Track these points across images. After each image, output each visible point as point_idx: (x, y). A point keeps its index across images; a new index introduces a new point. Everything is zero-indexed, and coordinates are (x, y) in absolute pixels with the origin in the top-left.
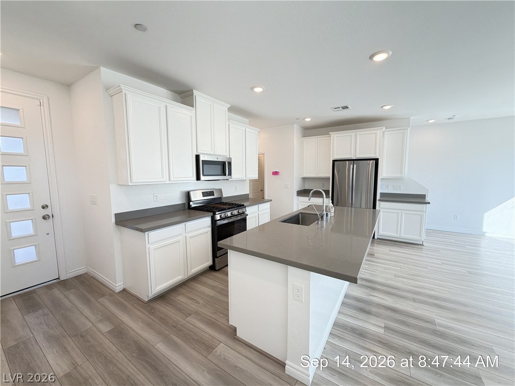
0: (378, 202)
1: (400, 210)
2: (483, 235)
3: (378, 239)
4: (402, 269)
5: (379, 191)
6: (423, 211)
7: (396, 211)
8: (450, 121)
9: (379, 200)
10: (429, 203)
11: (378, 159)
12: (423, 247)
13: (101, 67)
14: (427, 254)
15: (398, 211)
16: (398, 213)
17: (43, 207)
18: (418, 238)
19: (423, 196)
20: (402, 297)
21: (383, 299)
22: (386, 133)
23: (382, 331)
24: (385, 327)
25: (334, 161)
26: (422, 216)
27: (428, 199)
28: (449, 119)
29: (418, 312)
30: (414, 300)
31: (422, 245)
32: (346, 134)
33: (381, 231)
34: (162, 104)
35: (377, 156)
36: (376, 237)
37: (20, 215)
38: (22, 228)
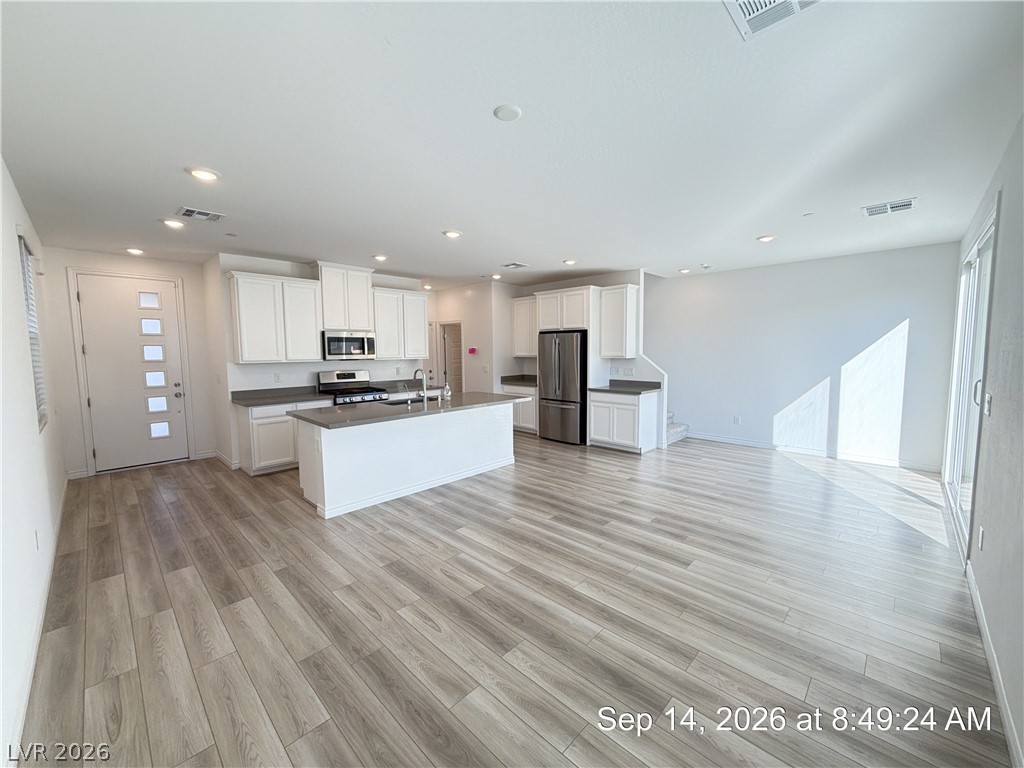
0: (588, 393)
1: (611, 403)
2: (773, 448)
3: (592, 446)
6: (634, 405)
7: (607, 405)
8: (707, 271)
9: (589, 390)
11: (587, 330)
13: (221, 254)
14: (646, 467)
15: (609, 405)
16: (609, 408)
17: (176, 385)
18: (632, 443)
19: (658, 385)
22: (603, 293)
25: (541, 333)
26: (634, 410)
31: (640, 454)
32: (552, 295)
33: (593, 434)
34: (277, 281)
35: (585, 327)
36: (588, 443)
37: (156, 391)
38: (158, 404)
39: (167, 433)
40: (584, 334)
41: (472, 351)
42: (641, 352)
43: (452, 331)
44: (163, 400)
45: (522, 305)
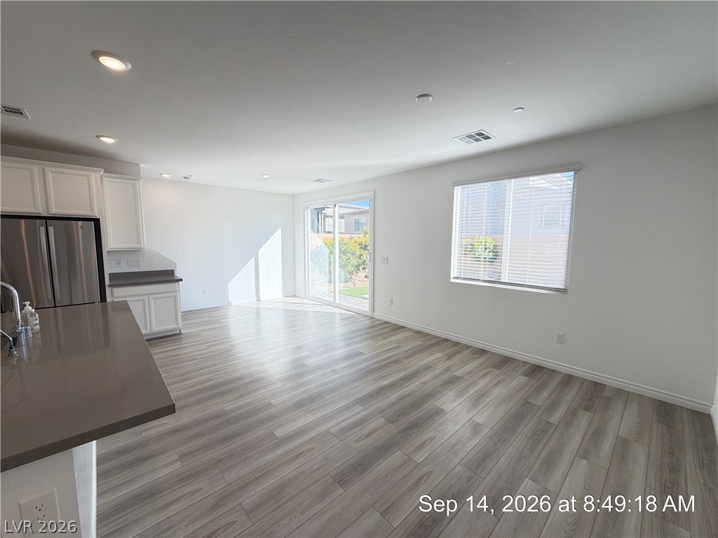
0: (108, 290)
1: (146, 295)
2: (230, 305)
4: (170, 374)
5: (107, 271)
6: (176, 291)
7: (141, 298)
9: (110, 286)
10: (181, 280)
11: (99, 219)
12: (182, 336)
14: (189, 343)
15: (143, 297)
16: (144, 300)
18: (174, 326)
19: (171, 272)
20: (184, 407)
21: (162, 425)
22: (105, 179)
23: (178, 465)
24: (179, 457)
26: (175, 297)
27: (178, 275)
28: (185, 178)
29: (206, 412)
30: (199, 402)
31: (181, 333)
35: (96, 215)
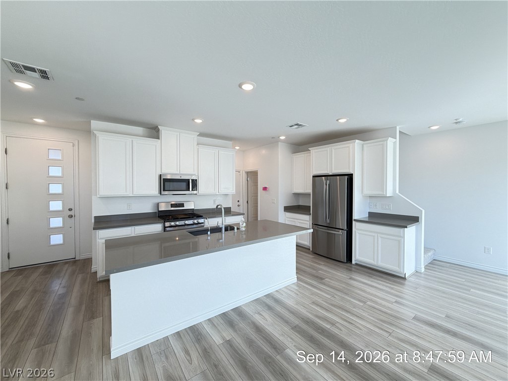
1: (374, 232)
3: (356, 264)
6: (400, 237)
8: (458, 126)
9: (355, 221)
11: (352, 174)
13: (92, 121)
16: (373, 236)
17: (69, 210)
18: (396, 268)
19: (416, 219)
22: (365, 145)
25: (314, 177)
26: (399, 242)
31: (404, 278)
32: (323, 149)
33: (358, 256)
34: (129, 139)
35: (351, 172)
36: (353, 262)
37: (56, 214)
38: (56, 222)
39: (61, 242)
40: (350, 177)
41: (265, 189)
42: (397, 192)
43: (252, 176)
44: (61, 219)
45: (300, 157)
